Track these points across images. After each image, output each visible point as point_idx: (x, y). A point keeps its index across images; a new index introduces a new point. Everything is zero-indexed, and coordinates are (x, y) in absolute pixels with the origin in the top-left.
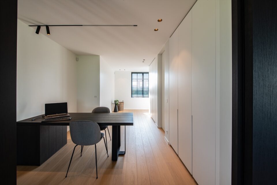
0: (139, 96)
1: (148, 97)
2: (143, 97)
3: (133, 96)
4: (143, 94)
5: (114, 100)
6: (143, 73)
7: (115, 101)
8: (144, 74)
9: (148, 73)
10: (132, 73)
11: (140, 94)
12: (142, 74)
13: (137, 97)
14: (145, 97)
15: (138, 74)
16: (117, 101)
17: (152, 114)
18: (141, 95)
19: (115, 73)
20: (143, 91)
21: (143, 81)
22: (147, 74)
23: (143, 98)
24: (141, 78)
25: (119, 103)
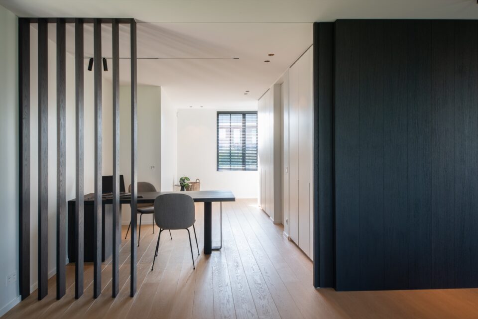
0: (236, 167)
1: (256, 169)
2: (245, 169)
3: (220, 167)
4: (244, 162)
5: (180, 177)
6: (244, 114)
7: (181, 179)
8: (247, 116)
9: (255, 113)
10: (219, 113)
11: (237, 163)
12: (241, 116)
13: (230, 169)
14: (249, 170)
15: (233, 116)
16: (187, 179)
17: (263, 206)
18: (240, 166)
19: (177, 113)
20: (244, 155)
21: (244, 131)
22: (254, 116)
23: (245, 172)
24: (241, 124)
25: (190, 185)
